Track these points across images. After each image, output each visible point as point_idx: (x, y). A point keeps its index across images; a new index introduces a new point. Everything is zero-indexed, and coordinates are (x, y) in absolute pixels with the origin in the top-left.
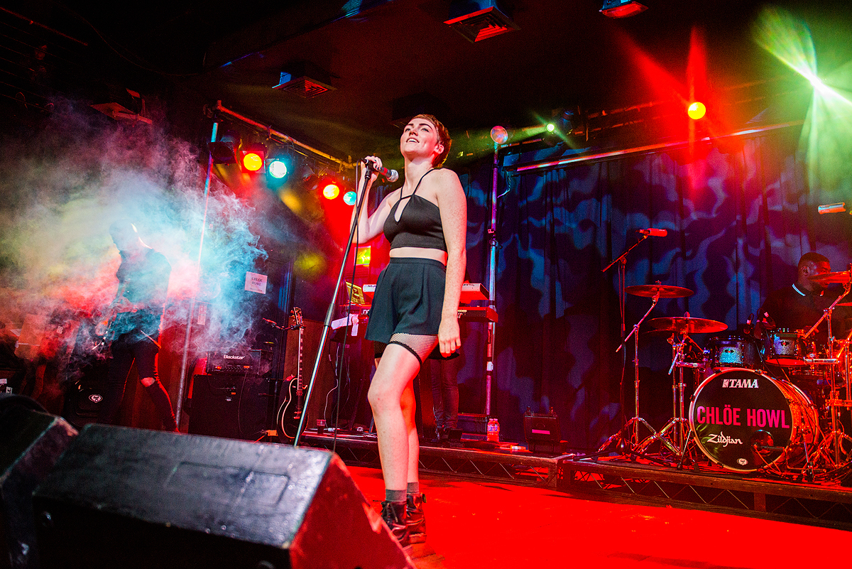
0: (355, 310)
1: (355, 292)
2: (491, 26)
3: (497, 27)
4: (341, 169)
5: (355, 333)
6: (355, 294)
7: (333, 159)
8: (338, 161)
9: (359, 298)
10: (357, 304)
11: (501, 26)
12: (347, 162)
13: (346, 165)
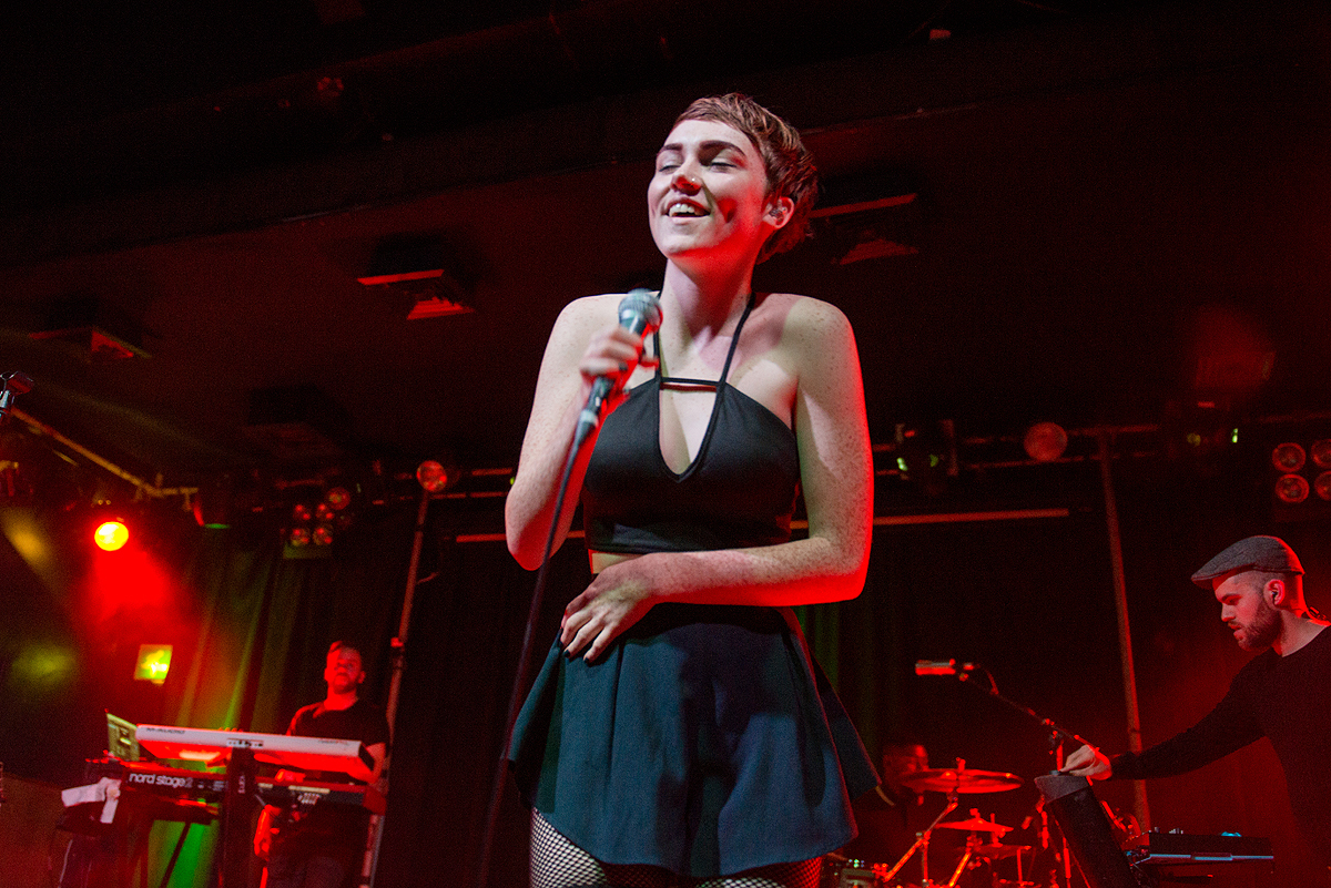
0: (117, 770)
1: (122, 735)
2: (435, 299)
3: (447, 303)
4: (138, 496)
5: (108, 816)
6: (123, 740)
7: (126, 476)
8: (136, 482)
9: (128, 747)
10: (122, 758)
11: (452, 302)
12: (153, 484)
13: (150, 490)
